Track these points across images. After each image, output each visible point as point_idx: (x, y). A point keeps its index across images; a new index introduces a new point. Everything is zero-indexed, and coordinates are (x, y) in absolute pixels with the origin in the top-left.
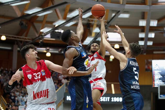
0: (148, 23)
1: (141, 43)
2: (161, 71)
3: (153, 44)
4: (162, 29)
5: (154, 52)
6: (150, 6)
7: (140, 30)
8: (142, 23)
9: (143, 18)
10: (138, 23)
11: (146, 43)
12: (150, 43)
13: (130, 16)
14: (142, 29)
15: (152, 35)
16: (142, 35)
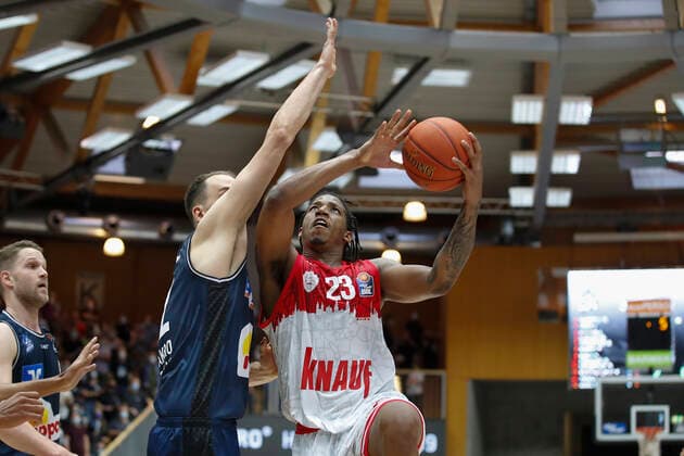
0: (552, 110)
1: (521, 197)
2: (605, 320)
3: (574, 201)
4: (612, 137)
5: (579, 238)
6: (559, 36)
7: (514, 139)
8: (527, 111)
9: (529, 88)
10: (509, 108)
11: (540, 197)
12: (559, 198)
13: (472, 81)
14: (527, 137)
15: (569, 163)
16: (523, 163)
